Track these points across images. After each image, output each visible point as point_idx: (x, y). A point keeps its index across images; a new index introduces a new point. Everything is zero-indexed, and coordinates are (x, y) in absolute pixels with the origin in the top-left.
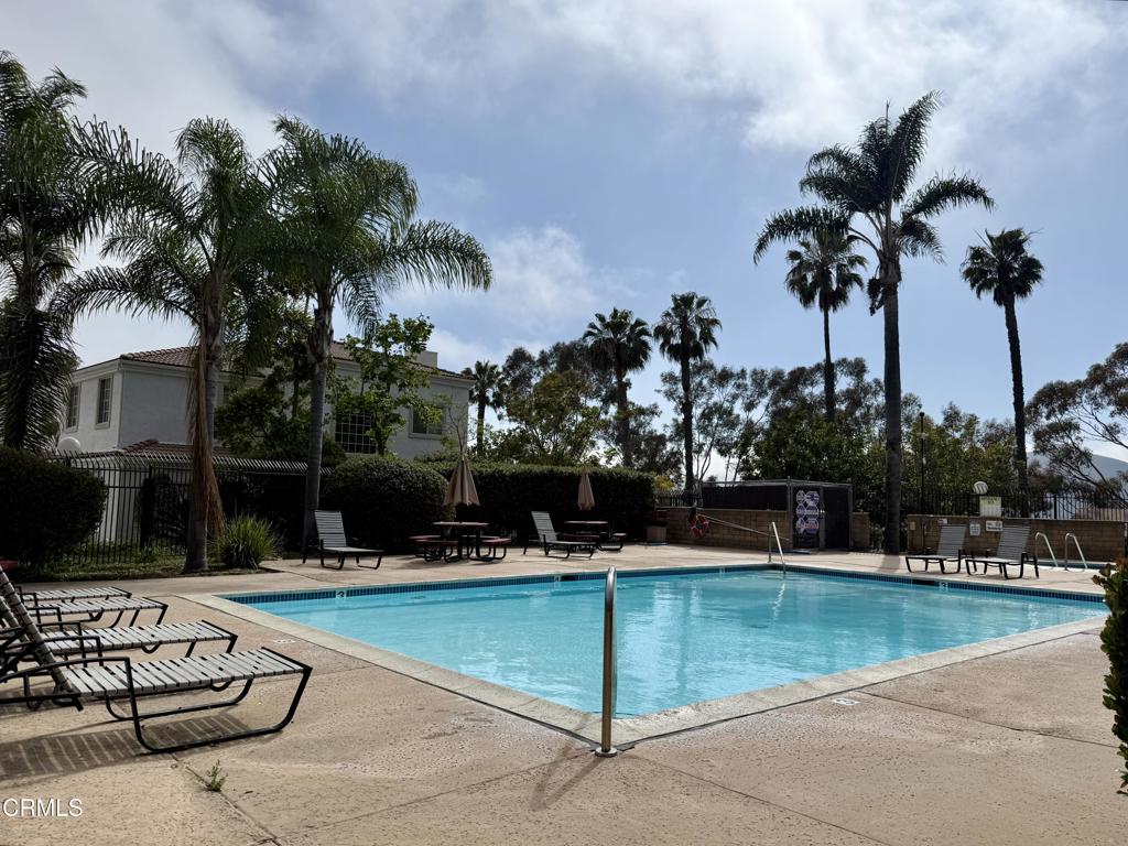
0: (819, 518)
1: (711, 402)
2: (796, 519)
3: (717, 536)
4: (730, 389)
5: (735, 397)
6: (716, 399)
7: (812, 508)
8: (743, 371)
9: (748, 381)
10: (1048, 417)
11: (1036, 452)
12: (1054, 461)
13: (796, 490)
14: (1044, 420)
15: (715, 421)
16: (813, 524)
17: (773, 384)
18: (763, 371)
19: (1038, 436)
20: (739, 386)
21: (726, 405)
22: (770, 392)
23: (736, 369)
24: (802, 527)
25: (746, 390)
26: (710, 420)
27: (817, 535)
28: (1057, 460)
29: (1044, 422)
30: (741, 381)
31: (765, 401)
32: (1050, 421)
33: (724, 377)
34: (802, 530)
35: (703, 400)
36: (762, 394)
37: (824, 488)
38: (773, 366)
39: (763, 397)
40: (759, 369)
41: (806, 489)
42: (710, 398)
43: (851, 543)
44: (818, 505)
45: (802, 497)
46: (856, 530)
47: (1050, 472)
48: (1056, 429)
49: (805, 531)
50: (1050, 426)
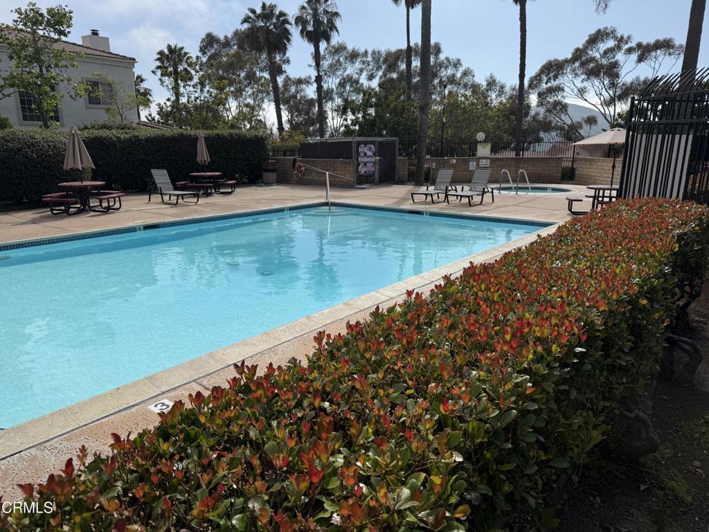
0: (374, 163)
1: (345, 75)
2: (359, 165)
3: (310, 177)
4: (358, 65)
5: (361, 71)
6: (348, 72)
7: (370, 156)
8: (366, 52)
9: (370, 58)
10: (546, 83)
11: (538, 106)
12: (547, 111)
13: (359, 143)
14: (544, 84)
15: (348, 88)
16: (370, 168)
17: (385, 61)
18: (379, 52)
19: (540, 95)
20: (364, 62)
21: (356, 76)
22: (384, 67)
23: (362, 51)
24: (362, 170)
25: (369, 65)
26: (344, 87)
27: (374, 174)
28: (549, 111)
29: (544, 86)
30: (364, 59)
31: (380, 73)
32: (548, 86)
33: (353, 56)
34: (363, 172)
35: (340, 72)
36: (379, 68)
37: (379, 142)
38: (386, 48)
39: (379, 70)
40: (376, 50)
41: (366, 143)
42: (344, 72)
43: (397, 178)
44: (374, 154)
45: (362, 149)
46: (400, 170)
47: (545, 118)
48: (551, 91)
49: (365, 172)
50: (547, 89)
